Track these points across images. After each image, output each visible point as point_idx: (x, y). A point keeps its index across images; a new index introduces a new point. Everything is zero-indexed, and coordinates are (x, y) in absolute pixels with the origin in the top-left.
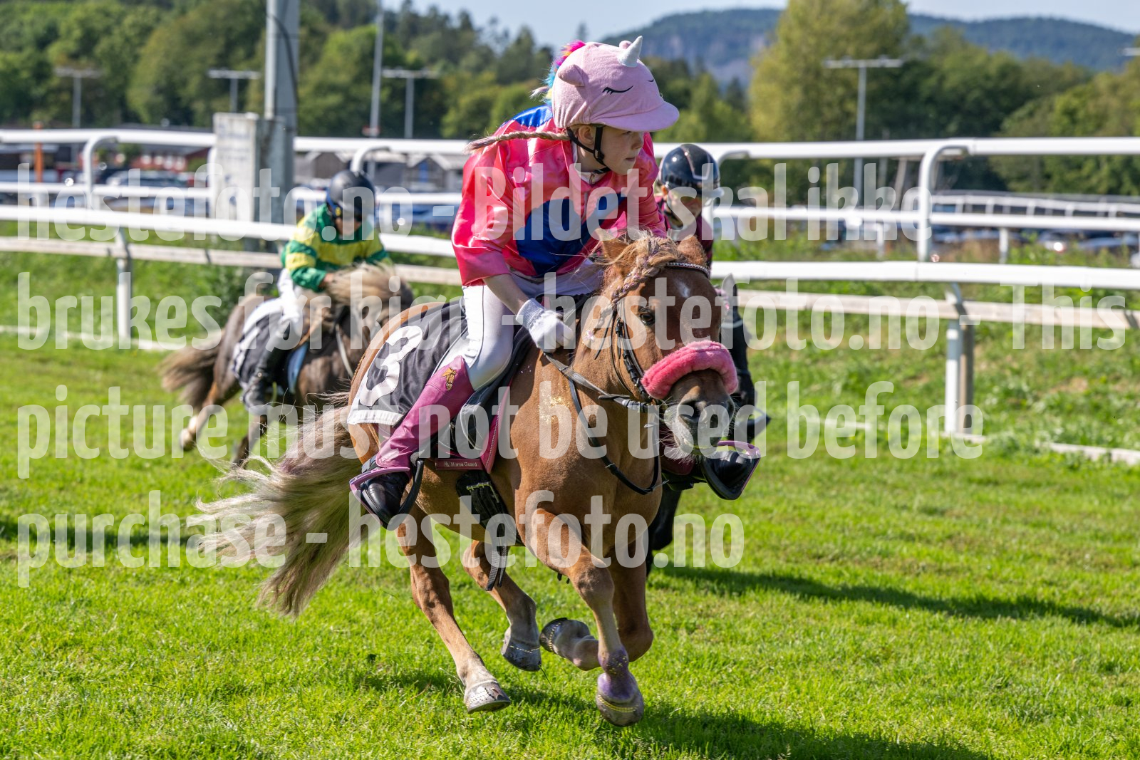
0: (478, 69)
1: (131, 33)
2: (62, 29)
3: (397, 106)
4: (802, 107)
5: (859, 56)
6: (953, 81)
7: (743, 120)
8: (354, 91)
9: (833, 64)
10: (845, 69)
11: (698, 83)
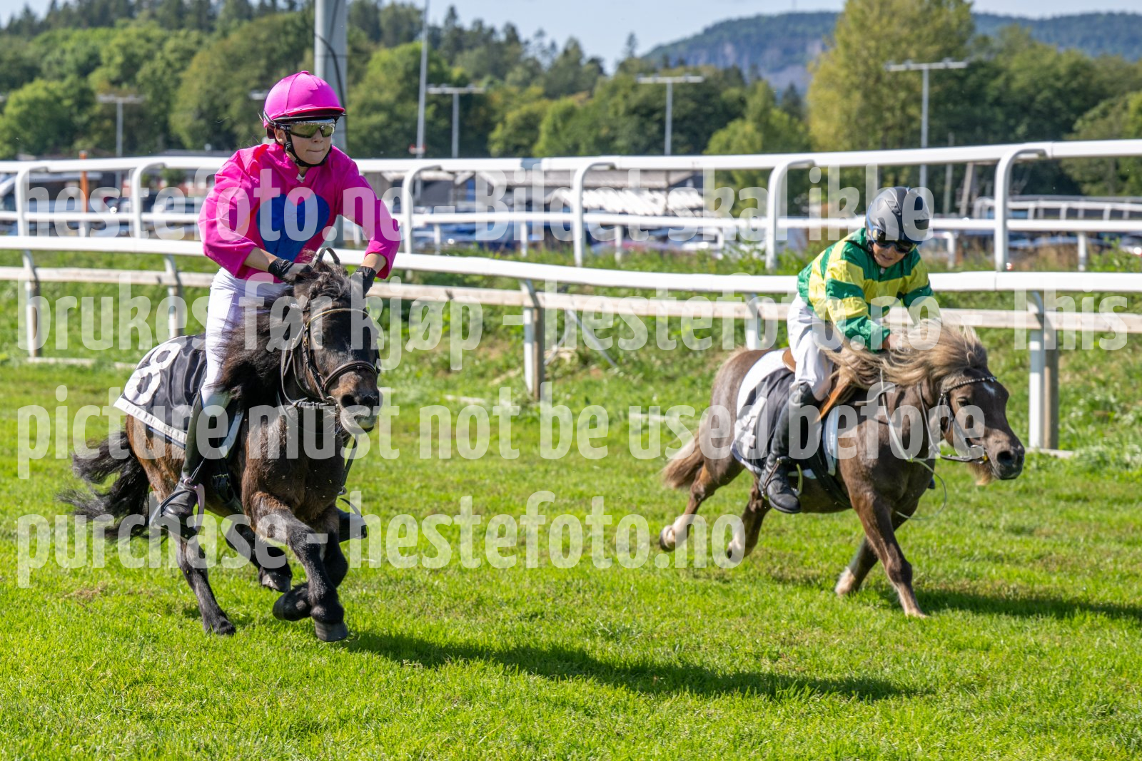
0: (525, 84)
1: (172, 57)
2: (104, 55)
3: (443, 123)
4: (863, 113)
5: (921, 58)
6: (1021, 81)
7: (801, 128)
8: (399, 110)
9: (894, 68)
10: (908, 71)
11: (754, 91)
